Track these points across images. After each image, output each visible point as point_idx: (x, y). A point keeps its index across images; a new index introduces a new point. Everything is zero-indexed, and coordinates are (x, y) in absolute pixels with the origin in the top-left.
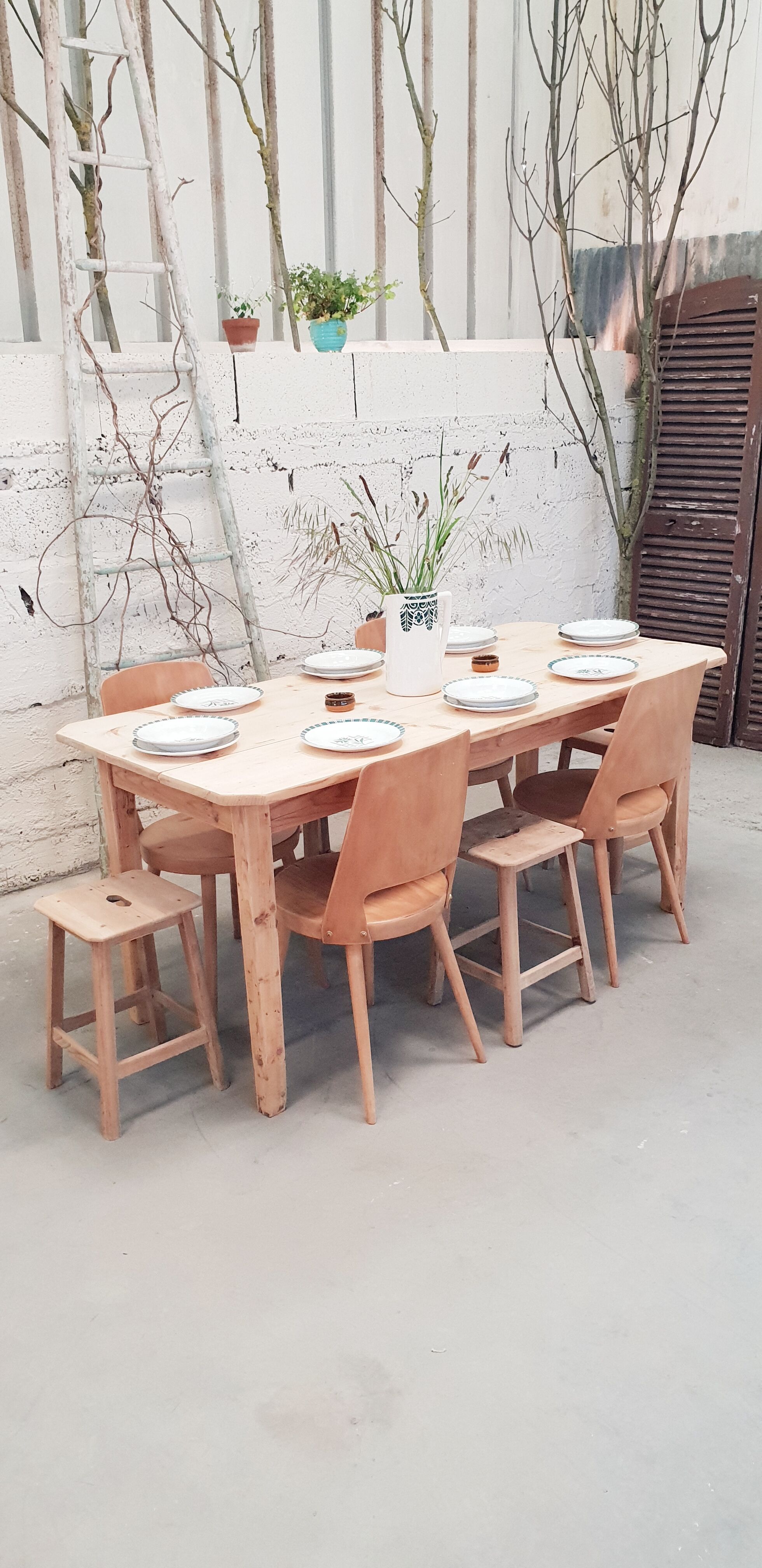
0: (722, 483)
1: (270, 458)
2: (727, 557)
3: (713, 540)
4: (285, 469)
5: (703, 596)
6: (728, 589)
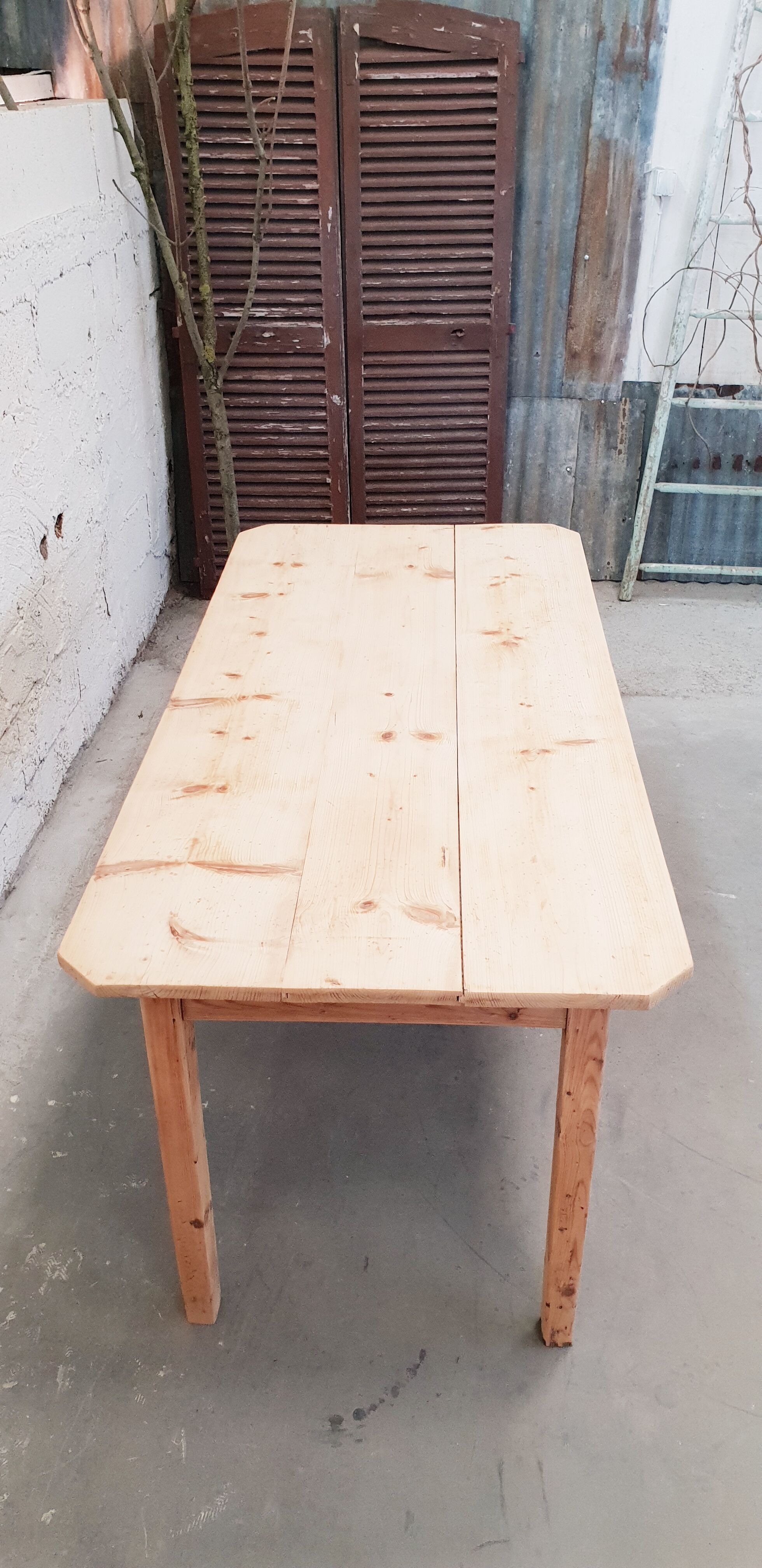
0: (296, 282)
2: (318, 375)
3: (296, 354)
5: (293, 425)
6: (324, 414)
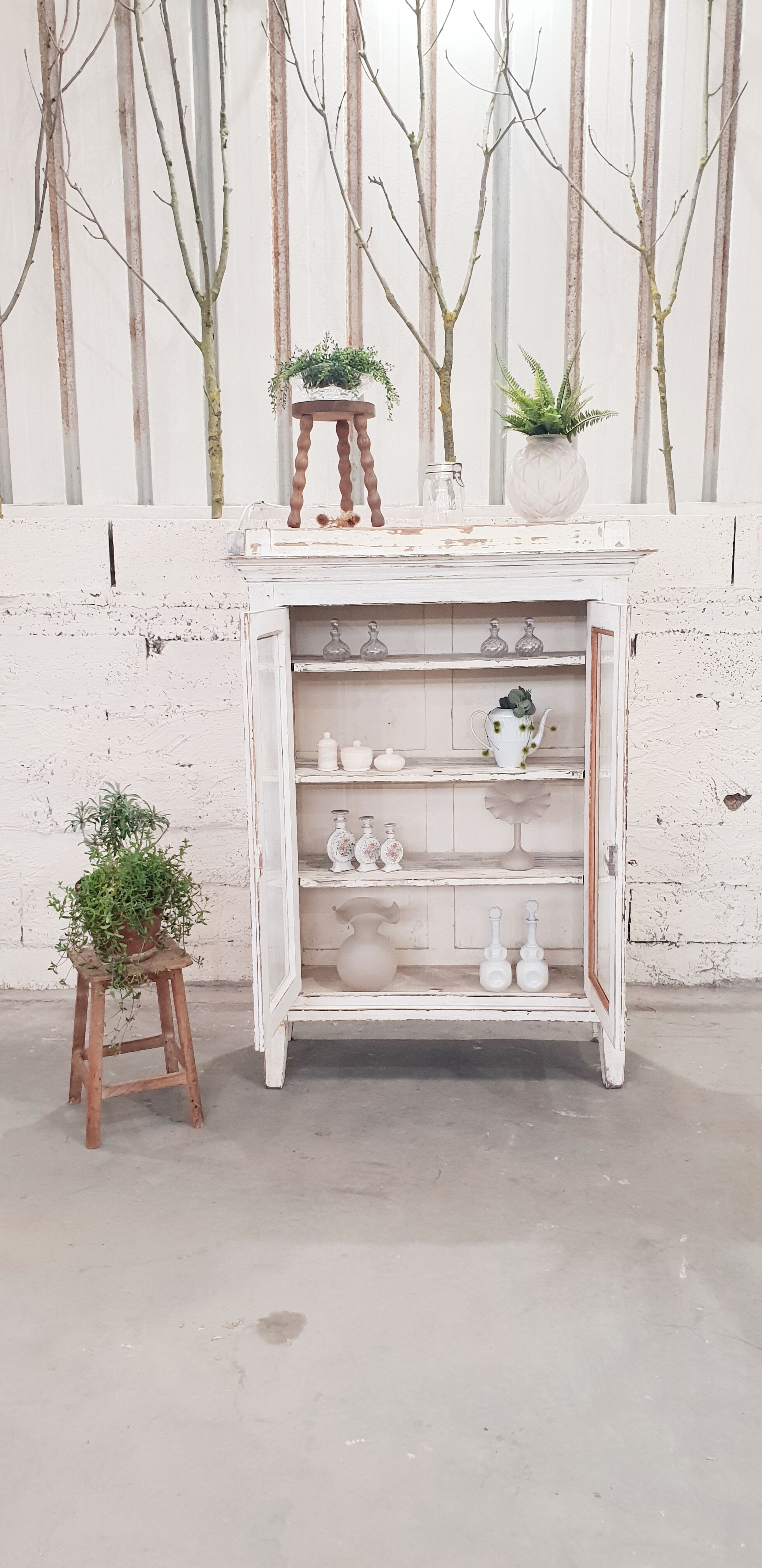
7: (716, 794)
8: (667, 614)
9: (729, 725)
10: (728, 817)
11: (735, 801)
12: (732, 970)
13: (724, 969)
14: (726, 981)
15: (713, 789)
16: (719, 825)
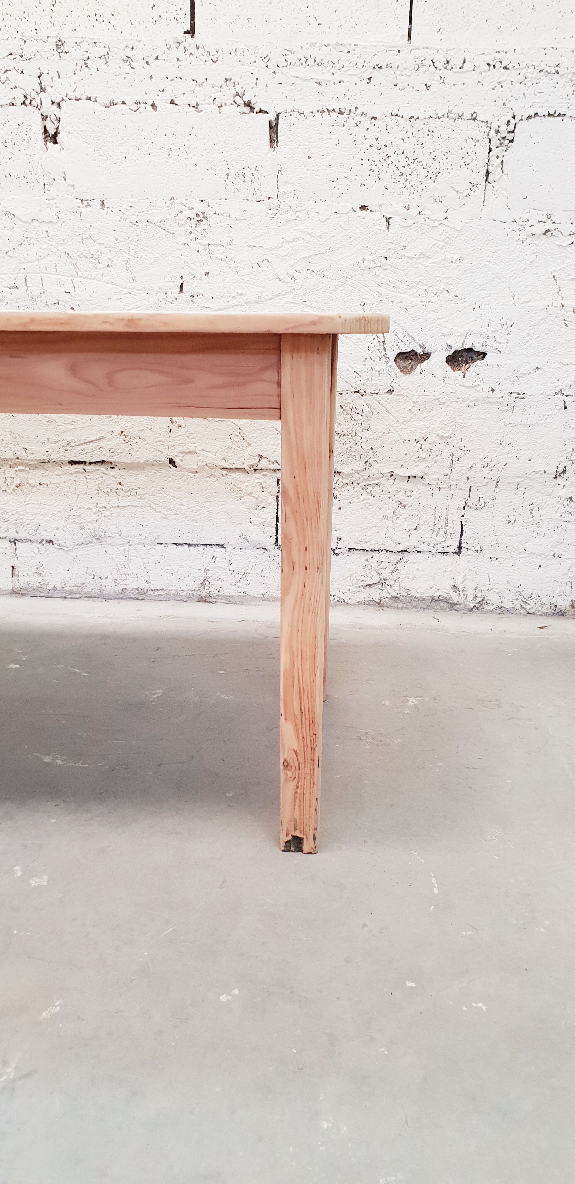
1: (240, 92)
4: (267, 112)
7: (385, 350)
8: (320, 84)
9: (402, 253)
10: (400, 383)
11: (410, 361)
12: (403, 585)
13: (392, 583)
14: (395, 598)
15: (382, 344)
16: (388, 395)
